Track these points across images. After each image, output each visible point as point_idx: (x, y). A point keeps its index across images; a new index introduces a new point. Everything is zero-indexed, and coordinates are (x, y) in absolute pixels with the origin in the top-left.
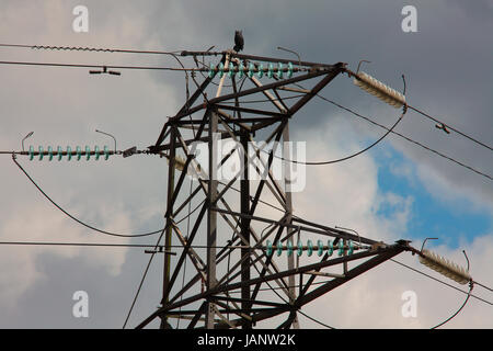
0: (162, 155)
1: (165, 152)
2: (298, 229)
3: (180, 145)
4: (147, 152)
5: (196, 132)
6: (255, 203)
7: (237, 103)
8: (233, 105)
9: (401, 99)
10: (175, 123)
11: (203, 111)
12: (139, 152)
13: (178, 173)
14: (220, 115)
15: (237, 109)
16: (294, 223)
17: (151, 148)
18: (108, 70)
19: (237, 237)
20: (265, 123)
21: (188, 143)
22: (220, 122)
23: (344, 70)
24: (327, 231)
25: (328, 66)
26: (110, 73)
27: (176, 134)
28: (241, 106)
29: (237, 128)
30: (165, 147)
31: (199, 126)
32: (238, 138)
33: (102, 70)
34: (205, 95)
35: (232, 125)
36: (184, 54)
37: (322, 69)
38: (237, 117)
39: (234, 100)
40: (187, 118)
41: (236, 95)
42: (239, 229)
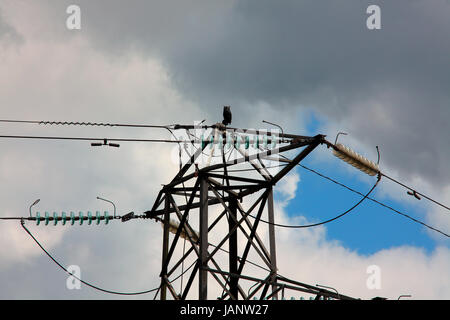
0: (157, 219)
1: (160, 216)
2: (283, 287)
3: (174, 210)
4: (144, 217)
5: (188, 198)
6: (243, 263)
7: (226, 172)
8: (222, 174)
9: (375, 167)
10: (169, 190)
11: (195, 179)
12: (137, 217)
13: (172, 236)
14: (211, 182)
15: (226, 177)
16: (279, 281)
17: (147, 213)
18: (108, 142)
19: (226, 295)
20: (251, 190)
21: (181, 208)
22: (210, 189)
23: (324, 142)
24: (309, 289)
25: (309, 138)
26: (111, 145)
27: (170, 200)
28: (229, 174)
29: (226, 195)
30: (161, 212)
31: (191, 192)
32: (227, 204)
33: (103, 142)
34: (196, 165)
35: (221, 192)
36: (177, 127)
37: (303, 140)
38: (225, 184)
39: (222, 169)
40: (180, 186)
41: (225, 165)
42: (228, 287)
